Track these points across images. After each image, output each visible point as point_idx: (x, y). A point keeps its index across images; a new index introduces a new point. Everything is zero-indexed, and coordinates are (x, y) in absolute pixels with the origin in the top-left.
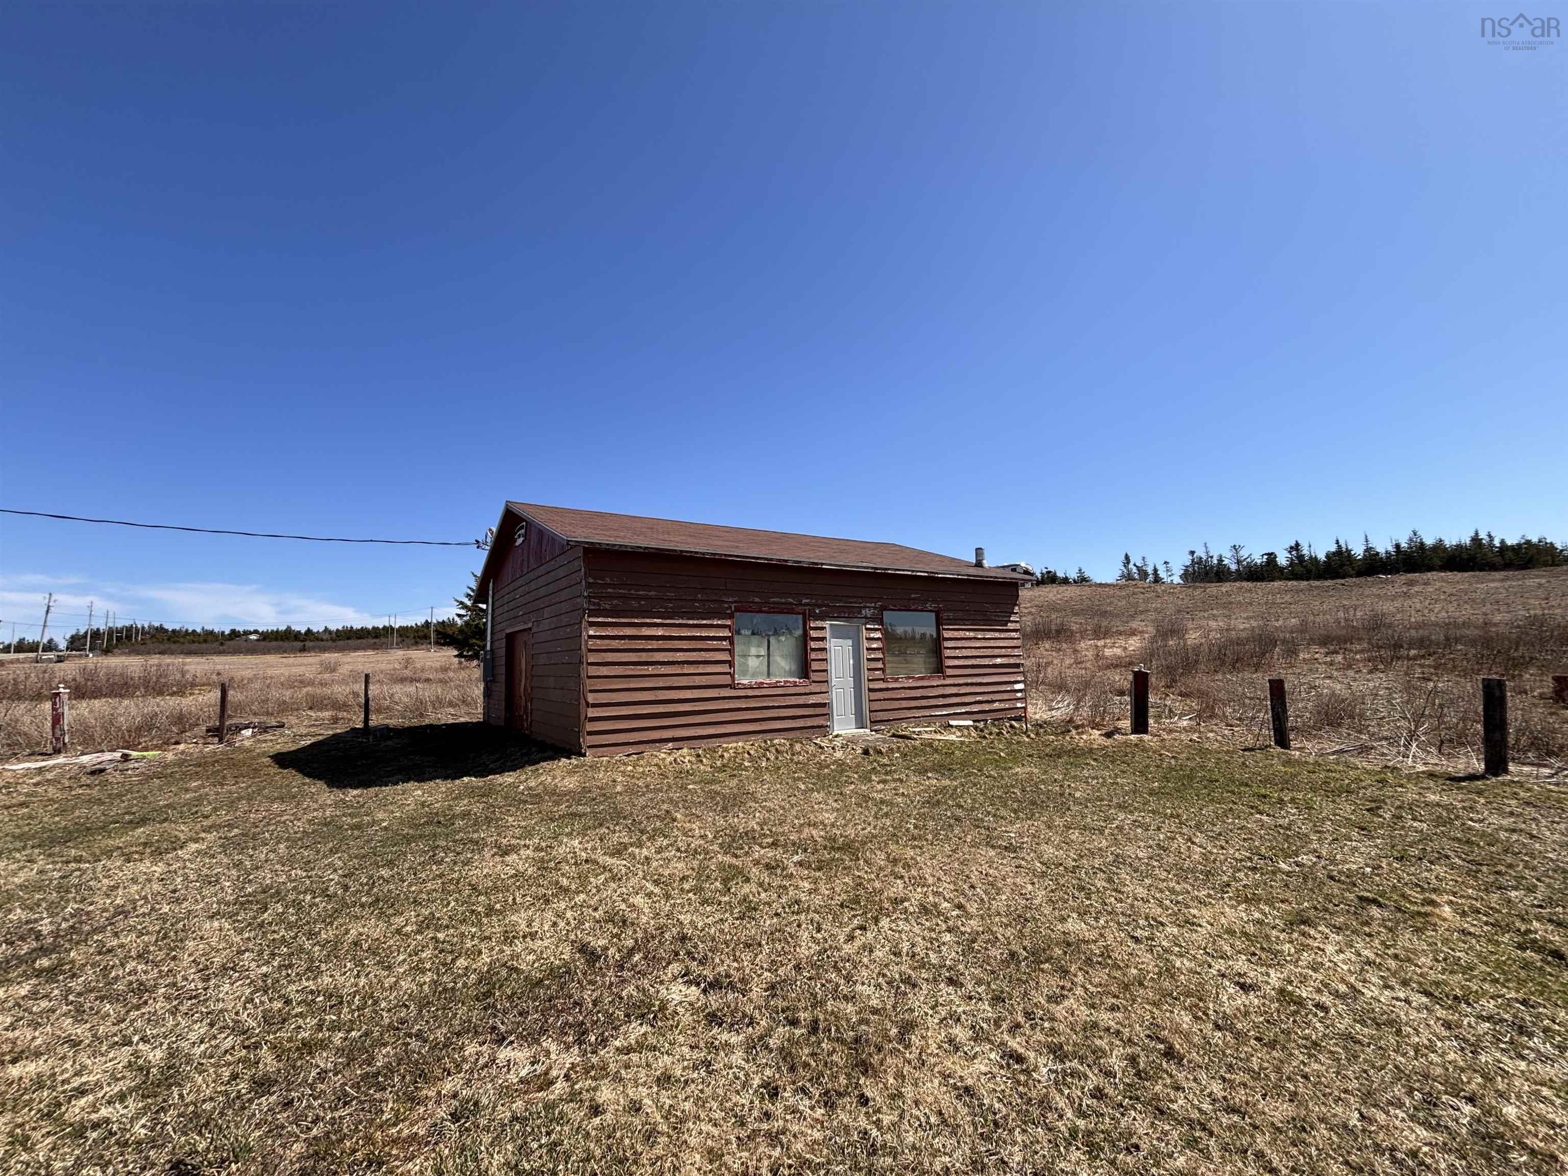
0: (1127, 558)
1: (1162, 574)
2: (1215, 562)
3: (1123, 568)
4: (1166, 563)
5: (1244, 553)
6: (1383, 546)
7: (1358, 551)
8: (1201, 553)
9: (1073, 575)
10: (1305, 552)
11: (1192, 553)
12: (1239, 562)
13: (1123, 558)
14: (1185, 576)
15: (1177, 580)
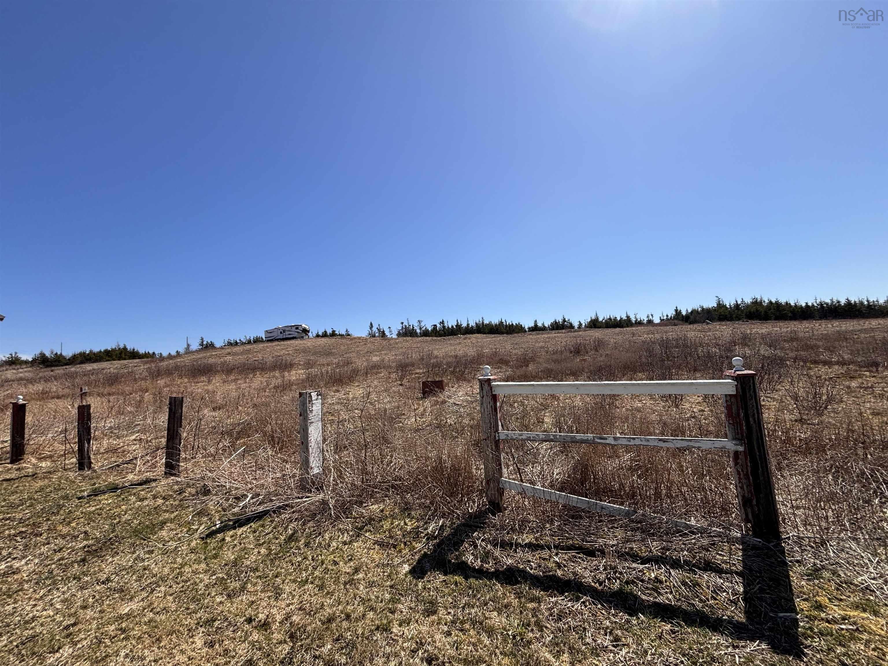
0: (371, 324)
1: (387, 333)
2: (412, 328)
3: (369, 330)
4: (389, 328)
5: (423, 324)
6: (472, 324)
7: (464, 325)
8: (406, 323)
9: (343, 332)
10: (446, 325)
11: (402, 323)
12: (420, 329)
13: (369, 324)
14: (399, 335)
15: (394, 336)
